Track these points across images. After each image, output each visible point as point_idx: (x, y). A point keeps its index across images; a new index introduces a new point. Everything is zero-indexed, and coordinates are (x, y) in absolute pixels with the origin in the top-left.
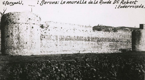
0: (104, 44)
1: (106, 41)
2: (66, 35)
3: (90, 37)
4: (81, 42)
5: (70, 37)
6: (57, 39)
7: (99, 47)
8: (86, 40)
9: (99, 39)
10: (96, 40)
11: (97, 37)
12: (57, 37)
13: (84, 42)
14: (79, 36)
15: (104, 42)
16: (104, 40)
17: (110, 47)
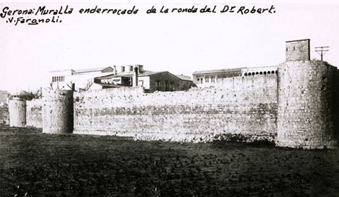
0: (169, 120)
1: (175, 113)
2: (101, 107)
3: (138, 106)
4: (122, 117)
5: (106, 109)
6: (91, 114)
7: (155, 127)
8: (129, 113)
9: (155, 109)
10: (150, 113)
11: (152, 105)
12: (91, 110)
13: (126, 117)
14: (119, 106)
15: (168, 116)
16: (169, 110)
17: (184, 127)
